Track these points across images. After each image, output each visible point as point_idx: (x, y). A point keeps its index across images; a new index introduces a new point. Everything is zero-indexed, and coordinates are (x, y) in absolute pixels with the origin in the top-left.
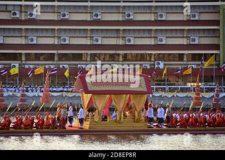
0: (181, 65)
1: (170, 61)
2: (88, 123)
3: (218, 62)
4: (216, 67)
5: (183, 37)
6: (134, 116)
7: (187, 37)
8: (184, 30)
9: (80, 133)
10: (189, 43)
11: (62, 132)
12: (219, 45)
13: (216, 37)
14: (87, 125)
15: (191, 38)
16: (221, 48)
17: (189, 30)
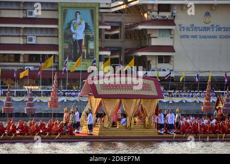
0: (17, 66)
1: (5, 61)
2: (98, 129)
3: (57, 64)
4: (55, 69)
5: (19, 36)
6: (145, 122)
7: (23, 36)
8: (20, 28)
9: (91, 140)
10: (25, 43)
11: (68, 139)
12: (58, 46)
13: (55, 37)
14: (96, 132)
15: (28, 37)
16: (60, 49)
17: (25, 28)
